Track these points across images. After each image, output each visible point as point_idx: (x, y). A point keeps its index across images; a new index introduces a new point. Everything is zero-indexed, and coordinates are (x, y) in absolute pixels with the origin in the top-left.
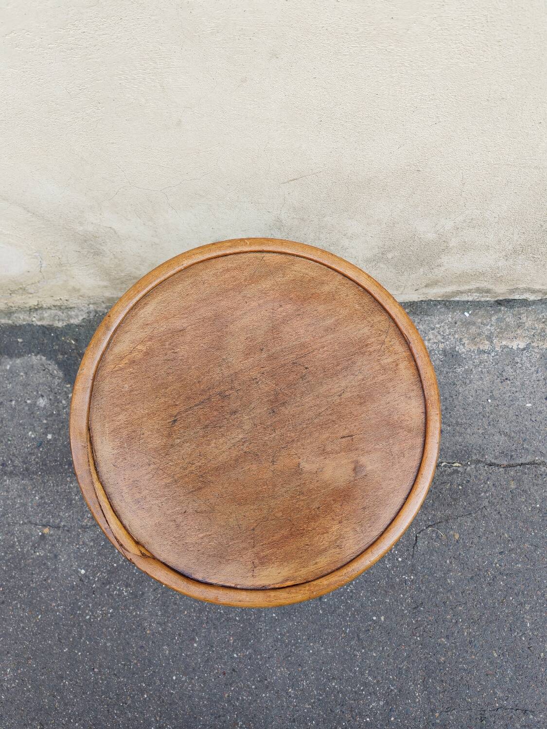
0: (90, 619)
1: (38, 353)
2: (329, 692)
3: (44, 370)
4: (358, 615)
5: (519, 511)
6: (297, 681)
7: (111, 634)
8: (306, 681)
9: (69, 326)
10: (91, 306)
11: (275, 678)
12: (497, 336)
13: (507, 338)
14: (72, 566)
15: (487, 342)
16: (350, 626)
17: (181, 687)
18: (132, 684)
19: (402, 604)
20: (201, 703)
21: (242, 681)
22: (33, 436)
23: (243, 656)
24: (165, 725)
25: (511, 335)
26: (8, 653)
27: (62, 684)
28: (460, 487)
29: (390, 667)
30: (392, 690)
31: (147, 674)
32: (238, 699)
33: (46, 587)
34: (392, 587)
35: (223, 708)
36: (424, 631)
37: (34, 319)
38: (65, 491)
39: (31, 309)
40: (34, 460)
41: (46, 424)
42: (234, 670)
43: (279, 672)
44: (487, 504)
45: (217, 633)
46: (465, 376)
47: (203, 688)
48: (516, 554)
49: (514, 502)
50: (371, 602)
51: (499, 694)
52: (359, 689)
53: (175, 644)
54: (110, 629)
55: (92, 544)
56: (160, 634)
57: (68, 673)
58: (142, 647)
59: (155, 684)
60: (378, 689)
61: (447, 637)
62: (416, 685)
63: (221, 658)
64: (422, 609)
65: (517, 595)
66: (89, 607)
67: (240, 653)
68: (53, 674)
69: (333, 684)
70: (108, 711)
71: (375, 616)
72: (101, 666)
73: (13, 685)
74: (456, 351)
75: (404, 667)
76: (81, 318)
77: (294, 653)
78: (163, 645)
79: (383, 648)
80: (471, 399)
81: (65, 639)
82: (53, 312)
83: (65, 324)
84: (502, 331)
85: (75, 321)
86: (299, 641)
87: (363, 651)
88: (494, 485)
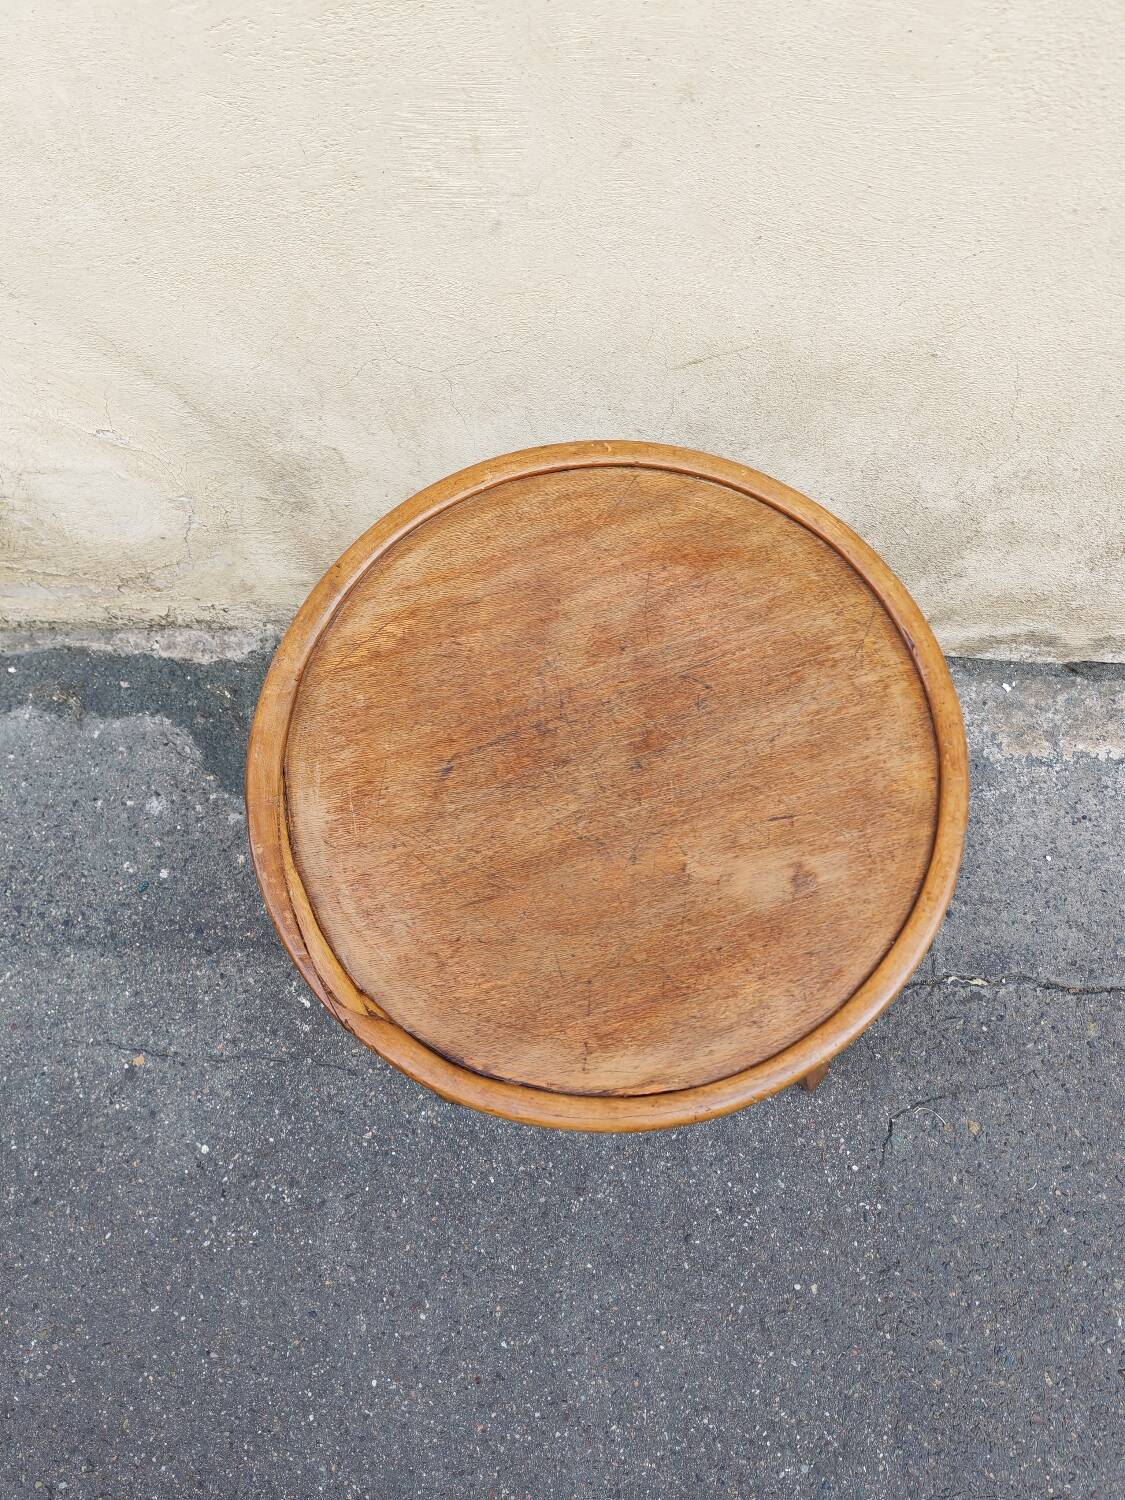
0: (210, 1248)
1: (158, 711)
2: (696, 1437)
3: (166, 744)
4: (764, 1277)
5: (1105, 1084)
6: (630, 1409)
7: (250, 1282)
8: (648, 1411)
9: (223, 665)
10: (269, 626)
11: (583, 1398)
12: (1066, 734)
13: (1085, 740)
14: (183, 1136)
15: (1047, 744)
16: (745, 1300)
17: (388, 1403)
18: (285, 1390)
19: (856, 1263)
20: (426, 1441)
21: (514, 1399)
22: (131, 870)
23: (521, 1348)
24: (346, 1483)
25: (1096, 733)
26: (36, 1306)
27: (141, 1380)
28: (985, 1029)
29: (827, 1393)
30: (828, 1443)
31: (318, 1371)
32: (503, 1438)
33: (128, 1176)
34: (838, 1223)
35: (471, 1456)
36: (901, 1322)
37: (156, 646)
38: (183, 984)
39: (151, 626)
40: (130, 917)
41: (159, 848)
42: (498, 1375)
43: (592, 1388)
44: (1039, 1066)
45: (470, 1294)
46: (1000, 807)
47: (432, 1408)
48: (1097, 1172)
49: (1094, 1065)
50: (792, 1254)
51: (1056, 1467)
52: (759, 1435)
53: (382, 1313)
54: (250, 1272)
55: (228, 1093)
56: (351, 1288)
57: (155, 1357)
58: (312, 1314)
59: (332, 1393)
60: (798, 1437)
61: (949, 1336)
62: (880, 1435)
63: (474, 1348)
64: (897, 1273)
65: (1097, 1257)
66: (211, 1222)
67: (514, 1339)
68: (125, 1356)
69: (706, 1421)
70: (231, 1444)
71: (798, 1282)
72: (224, 1347)
73: (40, 1375)
74: (982, 756)
75: (856, 1395)
76: (247, 650)
77: (626, 1348)
78: (356, 1313)
79: (813, 1351)
80: (1012, 853)
81: (156, 1287)
82: (194, 634)
83: (215, 659)
84: (1076, 723)
85: (234, 655)
86: (639, 1323)
87: (771, 1354)
88: (1053, 1028)
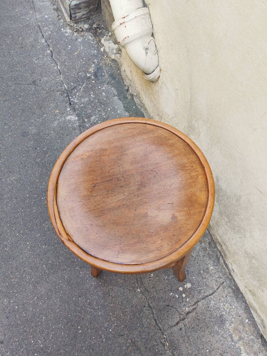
0: (42, 199)
2: (40, 317)
4: (78, 318)
6: (41, 300)
7: (39, 210)
8: (42, 304)
11: (39, 288)
12: (244, 342)
13: (245, 348)
15: (238, 338)
16: (72, 316)
17: (25, 248)
18: (21, 227)
19: (90, 339)
20: (21, 259)
21: (34, 273)
23: (45, 270)
24: (8, 247)
25: (248, 351)
27: (14, 199)
28: (157, 350)
29: (59, 344)
30: (49, 349)
31: (27, 231)
32: (26, 275)
34: (96, 331)
35: (20, 270)
42: (38, 268)
43: (42, 289)
45: (51, 254)
46: (215, 332)
47: (27, 257)
50: (86, 323)
52: (45, 332)
53: (42, 238)
56: (44, 230)
57: (19, 200)
59: (23, 236)
60: (48, 341)
64: (91, 351)
67: (46, 268)
70: (8, 222)
71: (80, 327)
72: (25, 211)
74: (225, 322)
75: (61, 351)
77: (52, 293)
78: (40, 233)
79: (67, 337)
80: (204, 340)
81: (31, 194)
84: (248, 344)
86: (58, 293)
